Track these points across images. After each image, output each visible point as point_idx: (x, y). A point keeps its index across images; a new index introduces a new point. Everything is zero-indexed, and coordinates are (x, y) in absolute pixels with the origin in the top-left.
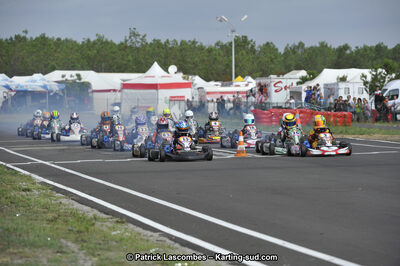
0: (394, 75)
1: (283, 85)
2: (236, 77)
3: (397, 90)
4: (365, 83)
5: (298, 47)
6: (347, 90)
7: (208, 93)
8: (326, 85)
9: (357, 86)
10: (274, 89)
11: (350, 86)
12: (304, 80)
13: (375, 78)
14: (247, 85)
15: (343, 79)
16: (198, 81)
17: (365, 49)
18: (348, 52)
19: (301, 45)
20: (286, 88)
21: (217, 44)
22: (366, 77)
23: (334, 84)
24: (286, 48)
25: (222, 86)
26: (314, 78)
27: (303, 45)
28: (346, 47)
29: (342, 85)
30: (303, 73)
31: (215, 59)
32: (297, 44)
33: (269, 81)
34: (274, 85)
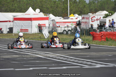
1: (95, 19)
2: (70, 15)
7: (57, 23)
12: (106, 16)
14: (77, 18)
16: (51, 16)
20: (97, 20)
24: (90, 1)
25: (64, 19)
26: (112, 14)
30: (105, 12)
31: (58, 6)
33: (88, 16)
34: (91, 18)
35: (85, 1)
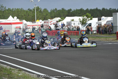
0: (90, 18)
1: (53, 23)
2: (37, 20)
3: (91, 23)
4: (80, 21)
5: (55, 10)
6: (74, 24)
7: (28, 26)
8: (67, 22)
9: (78, 22)
10: (50, 24)
11: (75, 22)
13: (83, 20)
14: (41, 23)
15: (73, 20)
16: (24, 22)
17: (77, 10)
18: (71, 11)
19: (56, 9)
21: (28, 9)
22: (80, 19)
23: (70, 22)
24: (51, 10)
25: (33, 23)
26: (63, 20)
27: (57, 9)
28: (70, 10)
29: (73, 22)
30: (59, 18)
31: (29, 14)
32: (54, 9)
33: (48, 21)
34: (50, 23)
35: (48, 11)
